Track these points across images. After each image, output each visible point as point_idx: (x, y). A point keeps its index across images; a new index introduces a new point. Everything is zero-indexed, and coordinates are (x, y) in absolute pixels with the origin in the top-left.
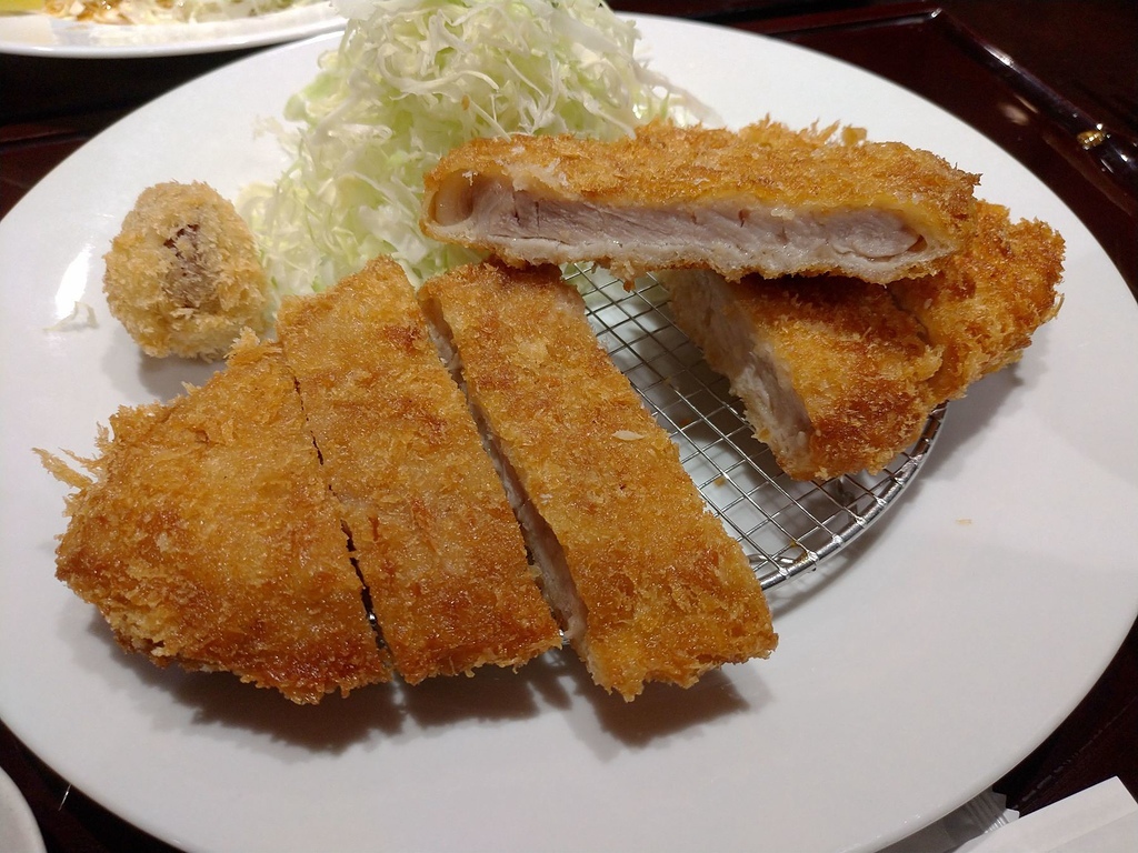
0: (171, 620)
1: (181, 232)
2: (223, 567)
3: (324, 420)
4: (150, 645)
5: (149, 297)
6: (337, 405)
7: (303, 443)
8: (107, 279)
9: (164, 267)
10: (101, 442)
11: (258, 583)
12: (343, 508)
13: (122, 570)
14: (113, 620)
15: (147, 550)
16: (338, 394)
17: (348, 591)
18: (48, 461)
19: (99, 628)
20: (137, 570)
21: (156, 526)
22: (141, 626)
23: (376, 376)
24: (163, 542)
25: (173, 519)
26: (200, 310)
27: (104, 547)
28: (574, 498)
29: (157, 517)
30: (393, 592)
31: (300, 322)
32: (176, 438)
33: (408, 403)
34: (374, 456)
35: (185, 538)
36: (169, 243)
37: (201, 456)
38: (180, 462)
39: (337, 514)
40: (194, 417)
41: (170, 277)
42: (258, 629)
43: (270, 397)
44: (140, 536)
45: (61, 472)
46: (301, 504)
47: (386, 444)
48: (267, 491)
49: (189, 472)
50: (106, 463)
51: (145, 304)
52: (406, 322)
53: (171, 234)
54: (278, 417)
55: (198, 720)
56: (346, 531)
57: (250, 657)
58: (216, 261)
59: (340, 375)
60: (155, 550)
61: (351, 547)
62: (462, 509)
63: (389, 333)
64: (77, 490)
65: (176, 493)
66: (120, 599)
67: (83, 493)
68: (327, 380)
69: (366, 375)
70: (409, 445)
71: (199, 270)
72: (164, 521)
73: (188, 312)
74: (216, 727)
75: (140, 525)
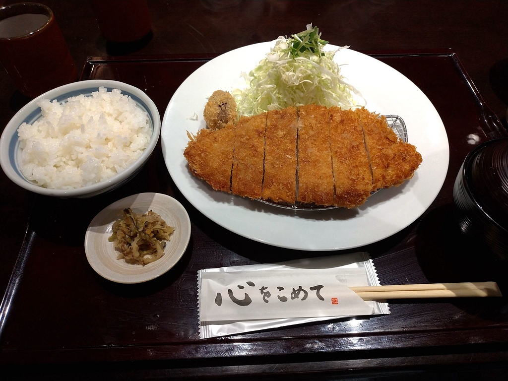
0: (200, 168)
1: (223, 104)
2: (210, 162)
3: (238, 144)
4: (195, 171)
5: (214, 118)
6: (241, 142)
7: (232, 147)
8: (205, 111)
9: (218, 111)
10: (198, 133)
11: (215, 167)
12: (233, 161)
13: (194, 157)
14: (190, 165)
15: (200, 155)
16: (242, 140)
17: (229, 175)
18: (188, 134)
19: (188, 166)
20: (197, 158)
21: (202, 152)
22: (195, 167)
23: (250, 139)
24: (203, 155)
25: (206, 152)
26: (223, 122)
27: (193, 152)
28: (272, 164)
29: (203, 150)
30: (236, 178)
31: (241, 123)
32: (211, 138)
33: (253, 146)
34: (243, 153)
35: (206, 156)
36: (220, 106)
37: (214, 142)
38: (210, 142)
39: (232, 162)
40: (216, 135)
41: (219, 114)
42: (212, 175)
43: (230, 136)
44: (199, 152)
45: (189, 136)
46: (227, 157)
47: (246, 152)
48: (223, 153)
49: (211, 144)
50: (197, 138)
51: (213, 119)
52: (260, 130)
53: (221, 104)
54: (230, 141)
55: (198, 187)
56: (233, 165)
57: (209, 179)
58: (229, 112)
59: (244, 136)
60: (201, 155)
61: (232, 168)
62: (254, 169)
63: (257, 131)
64: (191, 141)
65: (208, 148)
66: (193, 162)
67: (192, 142)
68: (241, 136)
69: (248, 138)
70: (250, 154)
71: (225, 114)
72: (204, 151)
73: (221, 122)
74: (201, 190)
75: (200, 150)
